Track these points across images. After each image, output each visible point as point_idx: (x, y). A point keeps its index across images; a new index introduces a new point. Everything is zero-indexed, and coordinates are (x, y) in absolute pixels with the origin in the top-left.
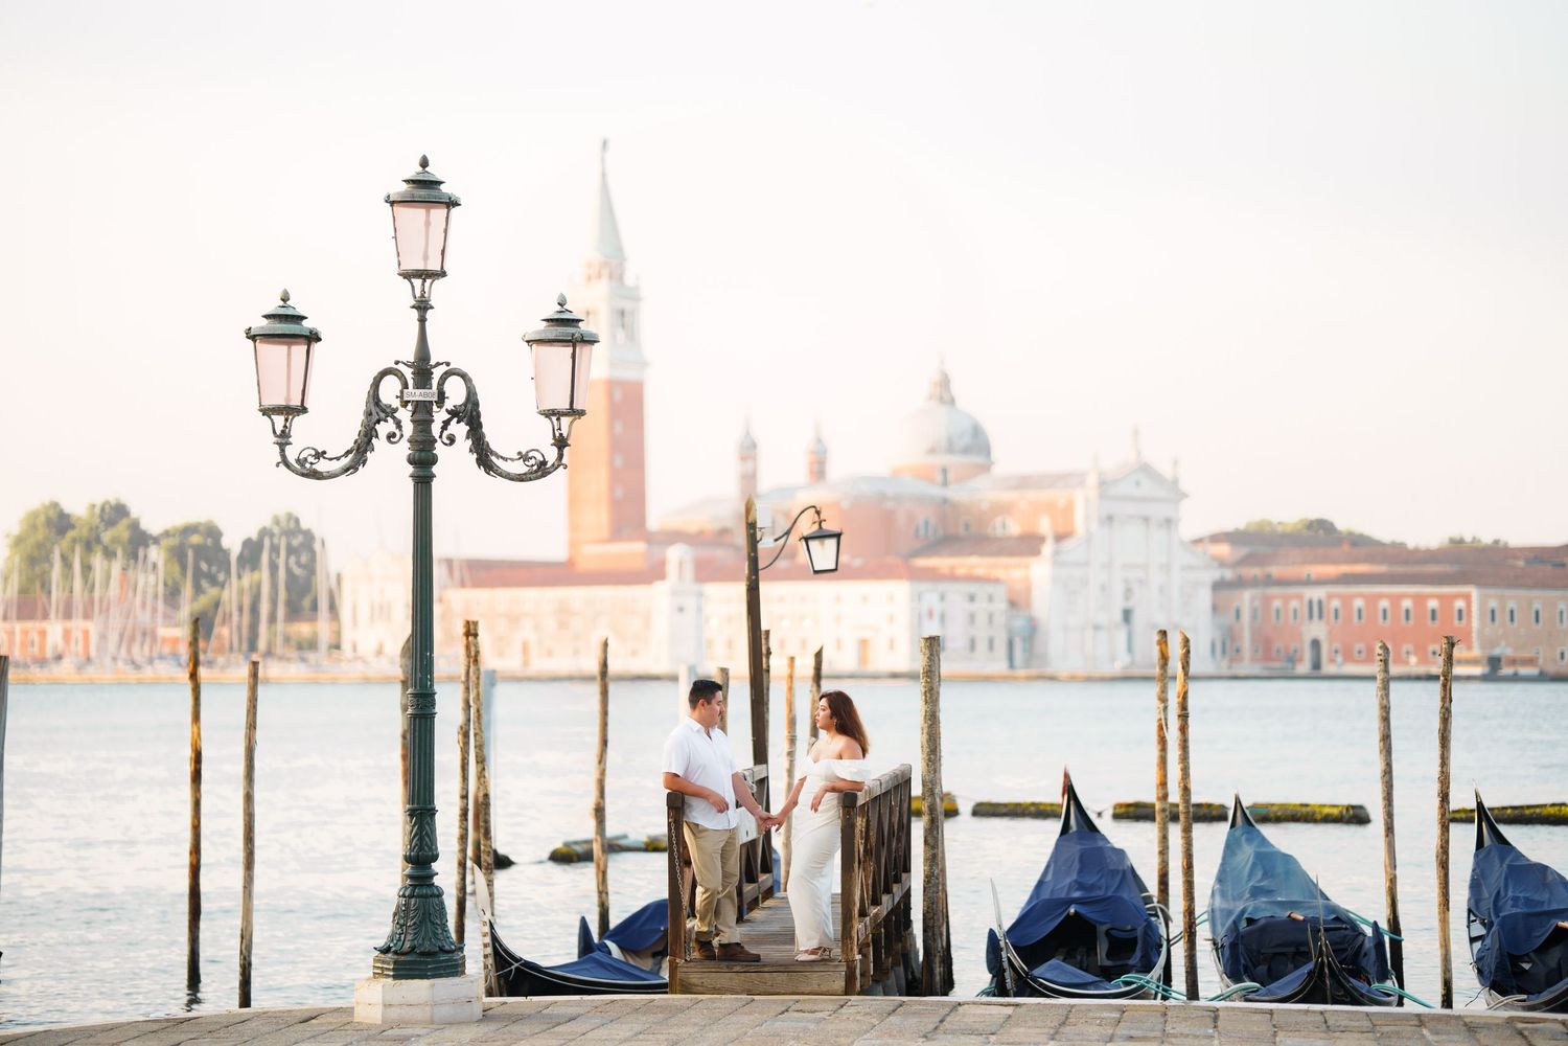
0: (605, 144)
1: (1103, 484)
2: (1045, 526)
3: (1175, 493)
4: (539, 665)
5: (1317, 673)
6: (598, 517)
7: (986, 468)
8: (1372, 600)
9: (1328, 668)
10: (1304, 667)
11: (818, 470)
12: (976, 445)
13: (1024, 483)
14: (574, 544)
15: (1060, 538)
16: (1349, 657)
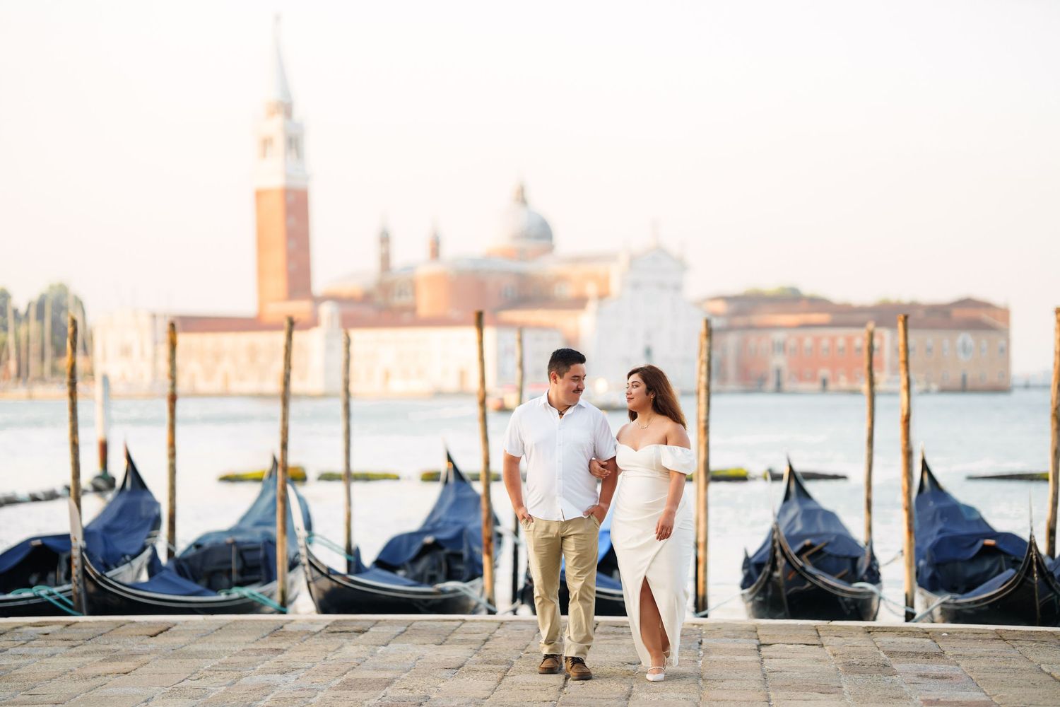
0: (278, 18)
1: (633, 260)
2: (591, 289)
3: (682, 265)
4: (235, 386)
5: (779, 389)
6: (278, 284)
7: (550, 249)
8: (817, 340)
9: (787, 385)
10: (771, 385)
11: (435, 251)
12: (542, 233)
13: (577, 260)
14: (262, 303)
15: (602, 296)
16: (801, 377)
